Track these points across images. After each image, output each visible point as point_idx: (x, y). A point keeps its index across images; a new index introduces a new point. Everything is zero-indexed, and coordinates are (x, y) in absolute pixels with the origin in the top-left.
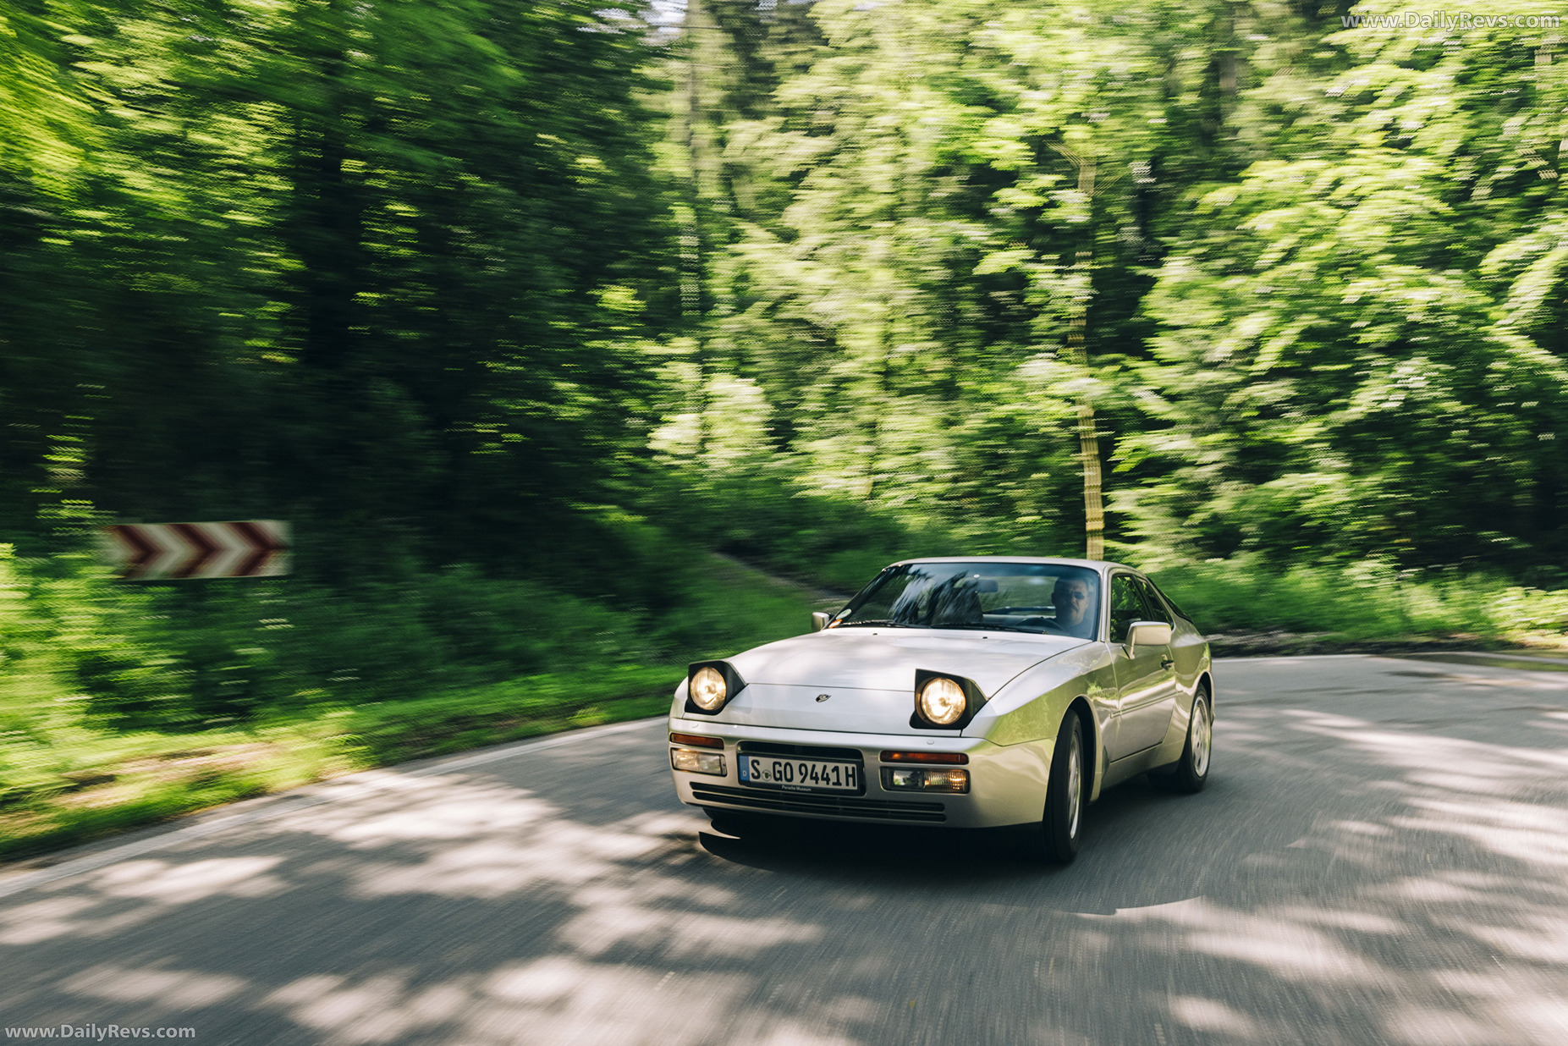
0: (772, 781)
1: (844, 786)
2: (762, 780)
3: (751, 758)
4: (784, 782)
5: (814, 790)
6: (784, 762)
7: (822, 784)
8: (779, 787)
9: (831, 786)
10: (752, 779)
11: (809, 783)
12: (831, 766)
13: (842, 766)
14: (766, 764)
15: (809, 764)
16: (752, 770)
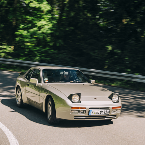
0: (95, 114)
1: (107, 114)
2: (93, 114)
3: (92, 111)
4: (97, 114)
5: (102, 115)
6: (98, 111)
7: (104, 114)
8: (96, 115)
9: (105, 114)
10: (92, 114)
11: (102, 114)
12: (106, 110)
13: (107, 110)
14: (95, 111)
15: (102, 111)
16: (92, 113)
